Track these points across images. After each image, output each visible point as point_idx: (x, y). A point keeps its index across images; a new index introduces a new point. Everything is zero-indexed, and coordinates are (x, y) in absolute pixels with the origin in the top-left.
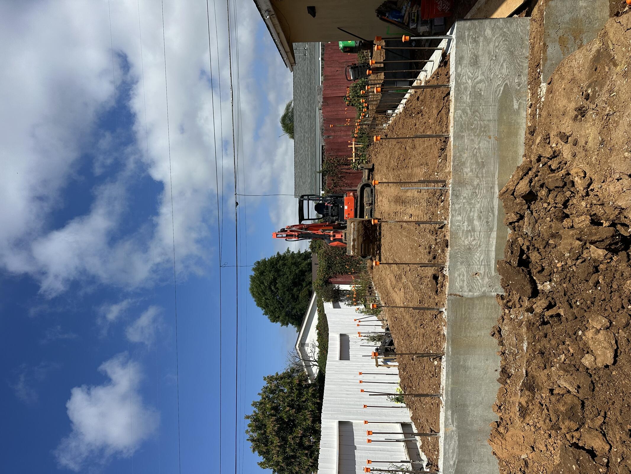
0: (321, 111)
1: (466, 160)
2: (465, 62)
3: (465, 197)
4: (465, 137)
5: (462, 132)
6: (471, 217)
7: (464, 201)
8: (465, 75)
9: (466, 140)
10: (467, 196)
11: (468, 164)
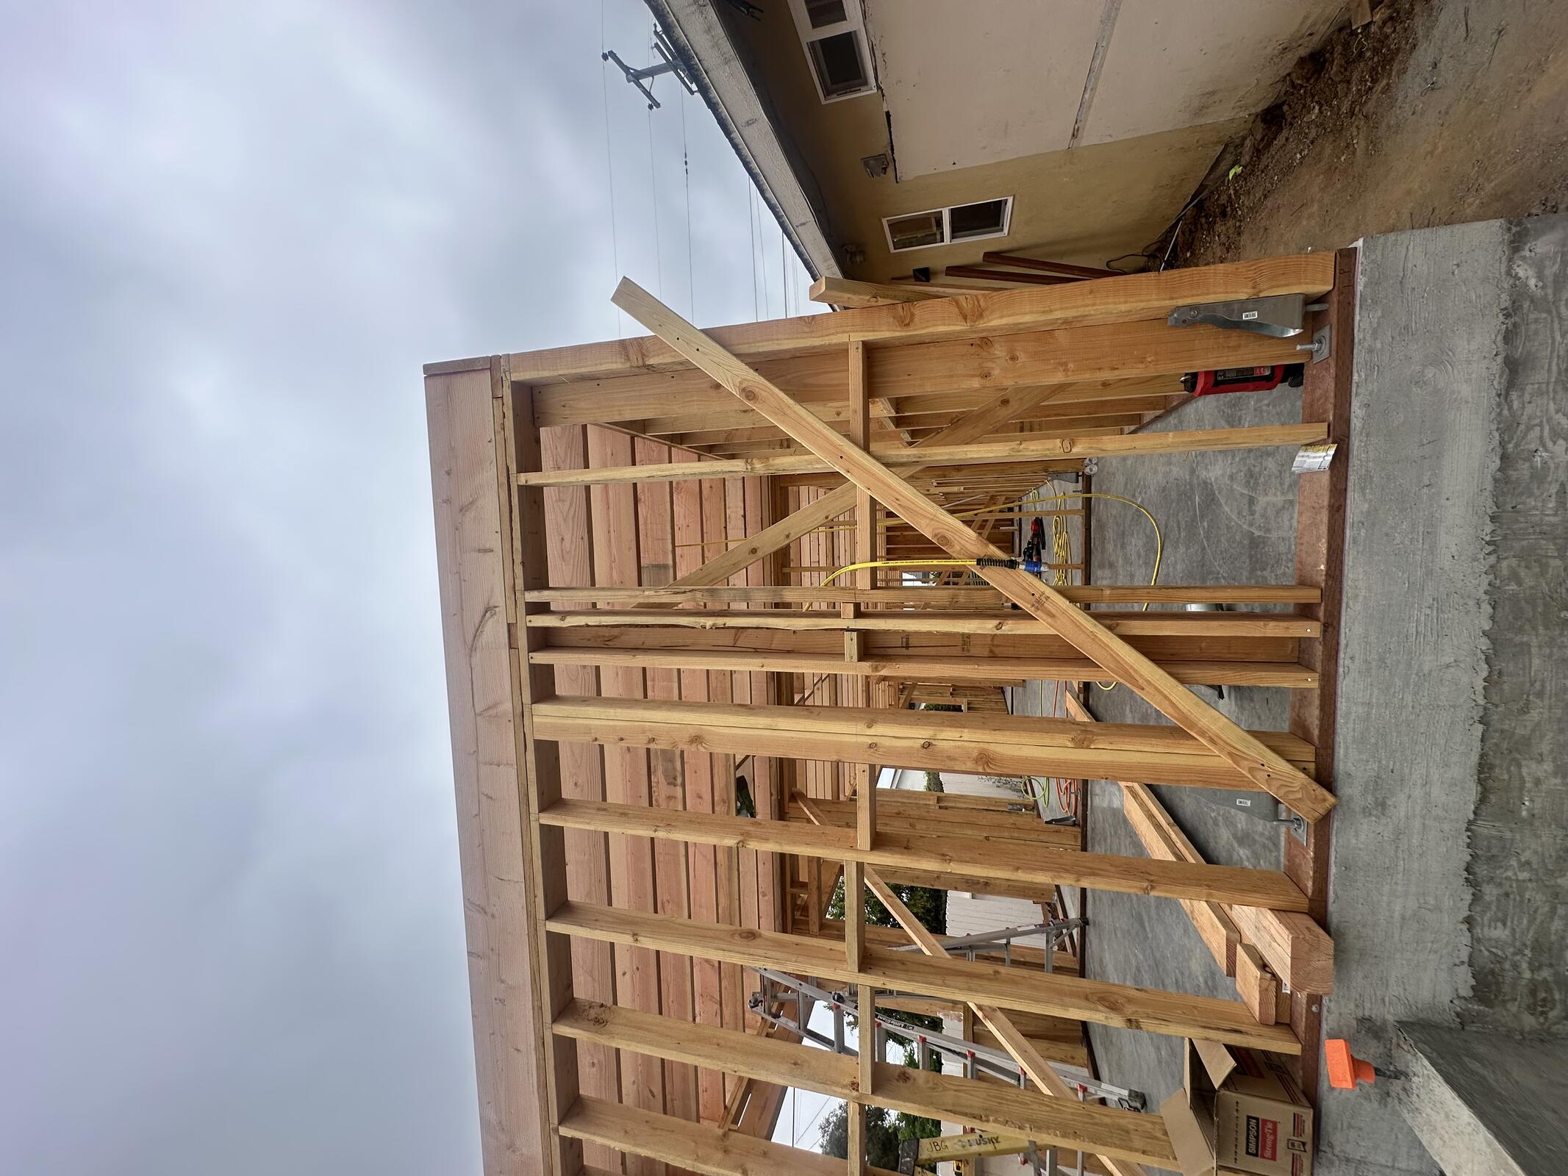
1: (1533, 731)
2: (1540, 376)
3: (1528, 863)
4: (1534, 650)
5: (1521, 630)
6: (1553, 938)
7: (1524, 875)
8: (1541, 425)
9: (1536, 662)
10: (1535, 860)
11: (1545, 747)
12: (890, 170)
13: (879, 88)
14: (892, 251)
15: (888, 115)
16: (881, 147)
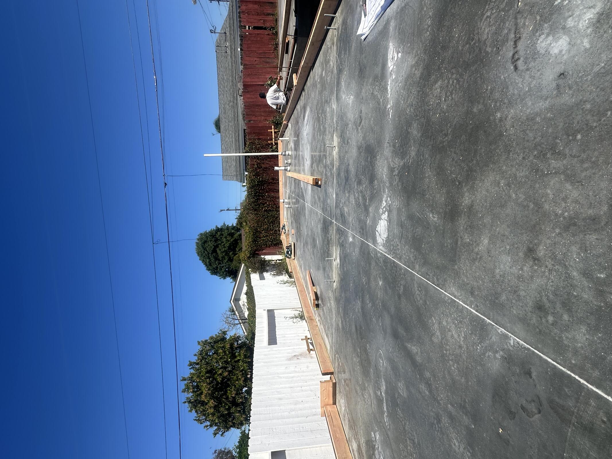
0: (242, 97)
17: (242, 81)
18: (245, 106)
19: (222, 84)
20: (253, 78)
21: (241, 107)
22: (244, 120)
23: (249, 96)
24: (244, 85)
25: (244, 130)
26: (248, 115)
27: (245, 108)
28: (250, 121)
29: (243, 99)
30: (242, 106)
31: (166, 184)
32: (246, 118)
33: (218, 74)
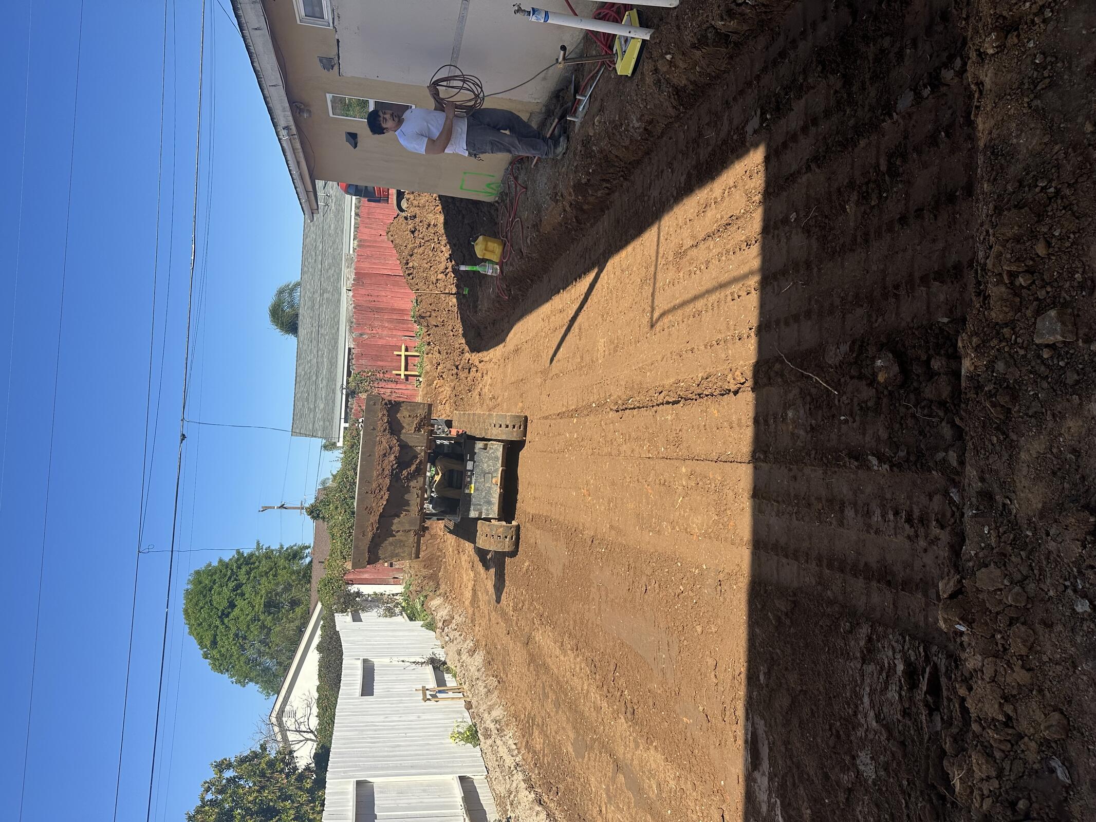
0: (351, 294)
12: (336, 67)
13: (334, 27)
14: (331, 115)
15: (338, 41)
16: (333, 54)
17: (353, 266)
18: (354, 308)
19: (311, 255)
20: (374, 263)
21: (347, 308)
22: (351, 332)
23: (363, 292)
24: (356, 274)
25: (350, 349)
26: (359, 324)
27: (355, 313)
28: (361, 335)
29: (353, 296)
30: (351, 307)
31: (184, 437)
32: (355, 329)
33: (305, 236)
